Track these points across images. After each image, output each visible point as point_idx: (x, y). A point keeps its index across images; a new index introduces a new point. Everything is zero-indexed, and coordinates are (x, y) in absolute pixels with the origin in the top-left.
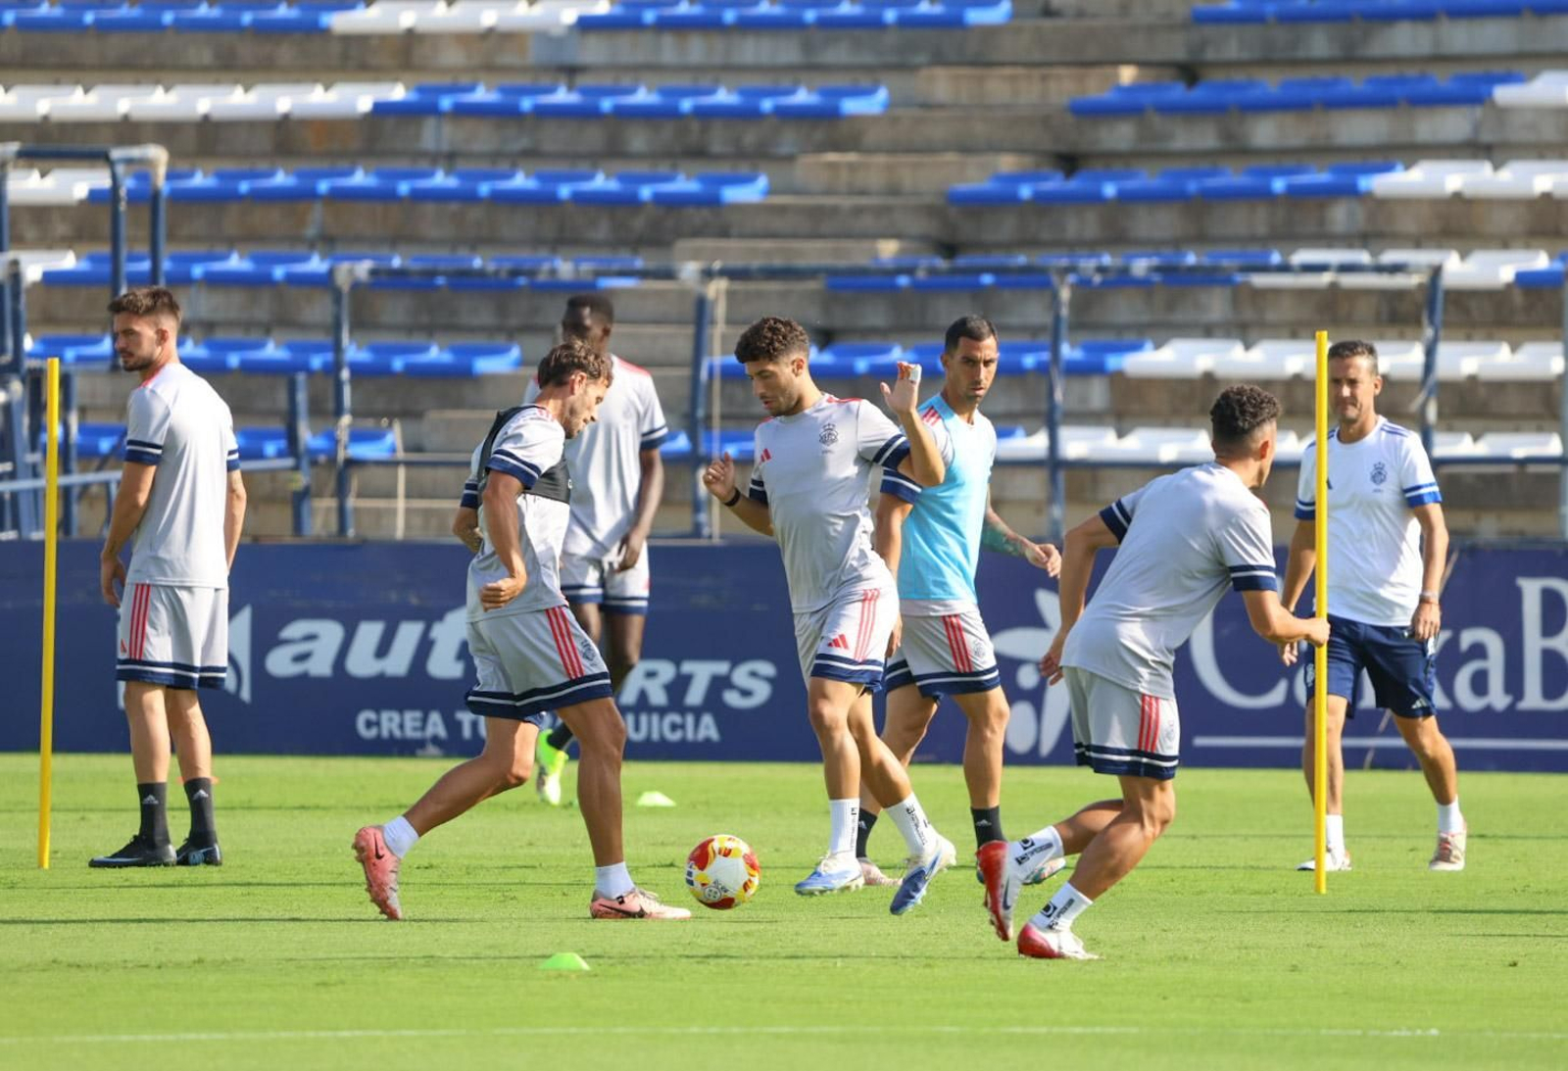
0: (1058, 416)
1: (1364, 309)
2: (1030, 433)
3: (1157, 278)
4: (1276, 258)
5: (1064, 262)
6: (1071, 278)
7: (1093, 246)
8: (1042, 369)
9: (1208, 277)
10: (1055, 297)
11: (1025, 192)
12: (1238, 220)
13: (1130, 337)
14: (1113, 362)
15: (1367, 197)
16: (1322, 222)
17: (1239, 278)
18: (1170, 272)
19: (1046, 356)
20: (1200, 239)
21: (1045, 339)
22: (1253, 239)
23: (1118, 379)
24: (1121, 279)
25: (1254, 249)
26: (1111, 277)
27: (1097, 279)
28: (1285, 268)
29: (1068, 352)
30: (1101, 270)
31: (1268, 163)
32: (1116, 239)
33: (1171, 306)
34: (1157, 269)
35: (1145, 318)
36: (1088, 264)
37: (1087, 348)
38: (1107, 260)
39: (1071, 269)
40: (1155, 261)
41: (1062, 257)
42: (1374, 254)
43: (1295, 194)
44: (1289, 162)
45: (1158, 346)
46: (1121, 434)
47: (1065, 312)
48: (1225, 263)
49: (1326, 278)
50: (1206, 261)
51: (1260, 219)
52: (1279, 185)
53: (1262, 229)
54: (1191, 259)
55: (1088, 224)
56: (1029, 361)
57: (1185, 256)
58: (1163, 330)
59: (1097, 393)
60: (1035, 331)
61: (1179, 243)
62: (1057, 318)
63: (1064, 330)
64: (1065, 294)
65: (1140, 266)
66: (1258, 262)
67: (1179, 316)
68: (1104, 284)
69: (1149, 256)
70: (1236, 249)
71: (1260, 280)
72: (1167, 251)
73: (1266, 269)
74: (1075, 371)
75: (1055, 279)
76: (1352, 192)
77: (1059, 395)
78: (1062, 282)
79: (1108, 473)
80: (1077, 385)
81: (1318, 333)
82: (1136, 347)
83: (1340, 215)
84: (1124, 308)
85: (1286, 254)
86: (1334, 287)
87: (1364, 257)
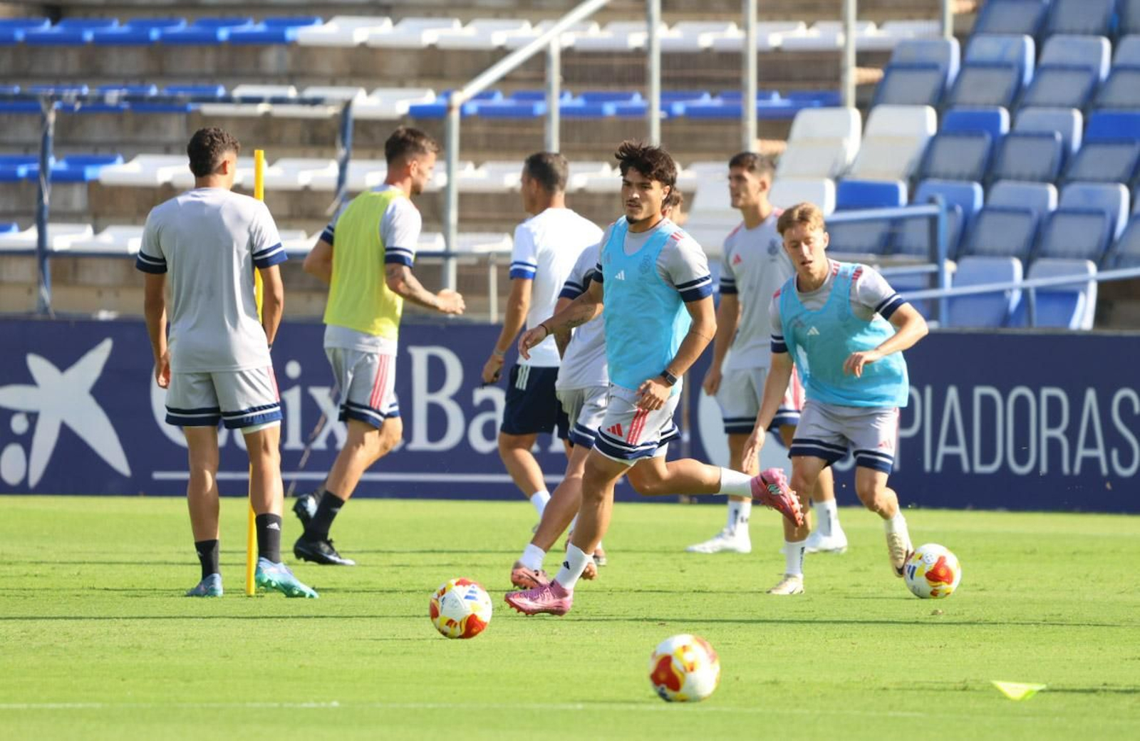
0: (46, 215)
1: (290, 133)
2: (23, 228)
3: (125, 105)
4: (221, 92)
5: (51, 92)
6: (57, 105)
7: (75, 80)
8: (33, 178)
9: (167, 105)
10: (44, 119)
11: (20, 35)
12: (188, 61)
13: (103, 153)
14: (91, 172)
15: (292, 45)
16: (257, 63)
17: (192, 107)
18: (136, 101)
19: (36, 167)
20: (160, 74)
21: (36, 153)
22: (203, 76)
23: (95, 185)
24: (97, 106)
25: (204, 84)
26: (89, 104)
27: (78, 106)
28: (228, 100)
29: (54, 164)
30: (80, 98)
31: (215, 16)
32: (93, 73)
33: (138, 128)
34: (126, 99)
35: (116, 137)
36: (70, 94)
37: (70, 161)
38: (85, 91)
39: (57, 97)
40: (125, 92)
41: (49, 87)
42: (300, 90)
43: (235, 40)
44: (231, 15)
45: (127, 160)
46: (97, 231)
47: (51, 132)
48: (181, 94)
49: (262, 108)
50: (165, 93)
51: (209, 60)
52: (223, 33)
53: (209, 68)
54: (153, 91)
55: (71, 61)
56: (22, 171)
57: (148, 89)
58: (131, 148)
59: (78, 197)
60: (27, 147)
61: (145, 78)
62: (45, 137)
63: (51, 147)
64: (52, 118)
65: (112, 97)
66: (208, 95)
67: (143, 137)
68: (82, 109)
69: (120, 88)
70: (189, 84)
71: (208, 109)
72: (135, 84)
73: (213, 100)
74: (58, 178)
75: (44, 106)
76: (280, 40)
77: (46, 199)
78: (49, 108)
79: (87, 262)
80: (62, 191)
81: (256, 151)
82: (110, 161)
83: (272, 58)
84: (98, 130)
85: (230, 88)
86: (267, 116)
87: (291, 92)
